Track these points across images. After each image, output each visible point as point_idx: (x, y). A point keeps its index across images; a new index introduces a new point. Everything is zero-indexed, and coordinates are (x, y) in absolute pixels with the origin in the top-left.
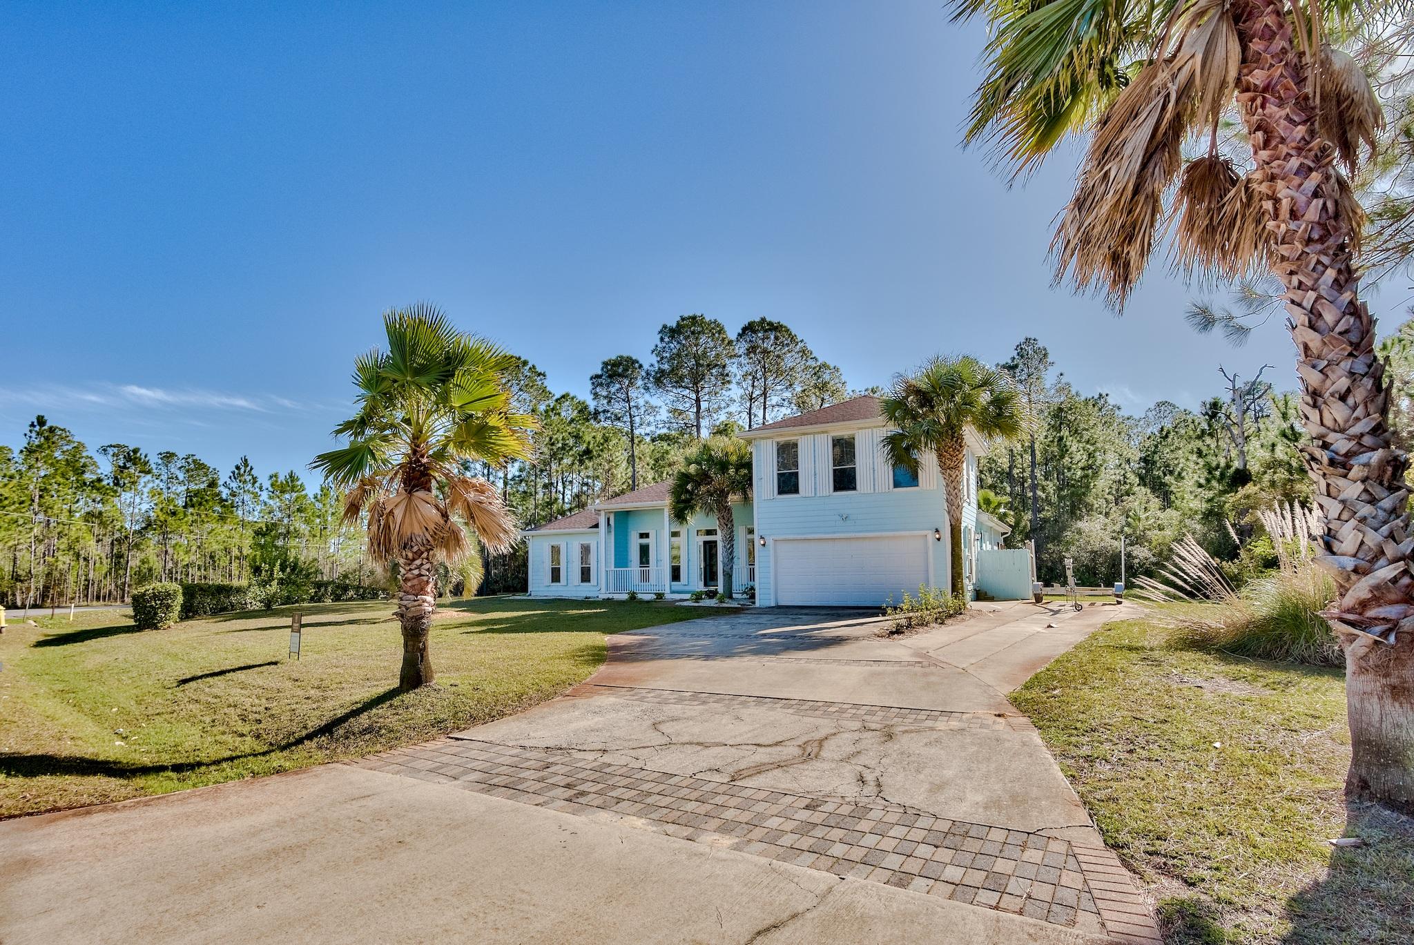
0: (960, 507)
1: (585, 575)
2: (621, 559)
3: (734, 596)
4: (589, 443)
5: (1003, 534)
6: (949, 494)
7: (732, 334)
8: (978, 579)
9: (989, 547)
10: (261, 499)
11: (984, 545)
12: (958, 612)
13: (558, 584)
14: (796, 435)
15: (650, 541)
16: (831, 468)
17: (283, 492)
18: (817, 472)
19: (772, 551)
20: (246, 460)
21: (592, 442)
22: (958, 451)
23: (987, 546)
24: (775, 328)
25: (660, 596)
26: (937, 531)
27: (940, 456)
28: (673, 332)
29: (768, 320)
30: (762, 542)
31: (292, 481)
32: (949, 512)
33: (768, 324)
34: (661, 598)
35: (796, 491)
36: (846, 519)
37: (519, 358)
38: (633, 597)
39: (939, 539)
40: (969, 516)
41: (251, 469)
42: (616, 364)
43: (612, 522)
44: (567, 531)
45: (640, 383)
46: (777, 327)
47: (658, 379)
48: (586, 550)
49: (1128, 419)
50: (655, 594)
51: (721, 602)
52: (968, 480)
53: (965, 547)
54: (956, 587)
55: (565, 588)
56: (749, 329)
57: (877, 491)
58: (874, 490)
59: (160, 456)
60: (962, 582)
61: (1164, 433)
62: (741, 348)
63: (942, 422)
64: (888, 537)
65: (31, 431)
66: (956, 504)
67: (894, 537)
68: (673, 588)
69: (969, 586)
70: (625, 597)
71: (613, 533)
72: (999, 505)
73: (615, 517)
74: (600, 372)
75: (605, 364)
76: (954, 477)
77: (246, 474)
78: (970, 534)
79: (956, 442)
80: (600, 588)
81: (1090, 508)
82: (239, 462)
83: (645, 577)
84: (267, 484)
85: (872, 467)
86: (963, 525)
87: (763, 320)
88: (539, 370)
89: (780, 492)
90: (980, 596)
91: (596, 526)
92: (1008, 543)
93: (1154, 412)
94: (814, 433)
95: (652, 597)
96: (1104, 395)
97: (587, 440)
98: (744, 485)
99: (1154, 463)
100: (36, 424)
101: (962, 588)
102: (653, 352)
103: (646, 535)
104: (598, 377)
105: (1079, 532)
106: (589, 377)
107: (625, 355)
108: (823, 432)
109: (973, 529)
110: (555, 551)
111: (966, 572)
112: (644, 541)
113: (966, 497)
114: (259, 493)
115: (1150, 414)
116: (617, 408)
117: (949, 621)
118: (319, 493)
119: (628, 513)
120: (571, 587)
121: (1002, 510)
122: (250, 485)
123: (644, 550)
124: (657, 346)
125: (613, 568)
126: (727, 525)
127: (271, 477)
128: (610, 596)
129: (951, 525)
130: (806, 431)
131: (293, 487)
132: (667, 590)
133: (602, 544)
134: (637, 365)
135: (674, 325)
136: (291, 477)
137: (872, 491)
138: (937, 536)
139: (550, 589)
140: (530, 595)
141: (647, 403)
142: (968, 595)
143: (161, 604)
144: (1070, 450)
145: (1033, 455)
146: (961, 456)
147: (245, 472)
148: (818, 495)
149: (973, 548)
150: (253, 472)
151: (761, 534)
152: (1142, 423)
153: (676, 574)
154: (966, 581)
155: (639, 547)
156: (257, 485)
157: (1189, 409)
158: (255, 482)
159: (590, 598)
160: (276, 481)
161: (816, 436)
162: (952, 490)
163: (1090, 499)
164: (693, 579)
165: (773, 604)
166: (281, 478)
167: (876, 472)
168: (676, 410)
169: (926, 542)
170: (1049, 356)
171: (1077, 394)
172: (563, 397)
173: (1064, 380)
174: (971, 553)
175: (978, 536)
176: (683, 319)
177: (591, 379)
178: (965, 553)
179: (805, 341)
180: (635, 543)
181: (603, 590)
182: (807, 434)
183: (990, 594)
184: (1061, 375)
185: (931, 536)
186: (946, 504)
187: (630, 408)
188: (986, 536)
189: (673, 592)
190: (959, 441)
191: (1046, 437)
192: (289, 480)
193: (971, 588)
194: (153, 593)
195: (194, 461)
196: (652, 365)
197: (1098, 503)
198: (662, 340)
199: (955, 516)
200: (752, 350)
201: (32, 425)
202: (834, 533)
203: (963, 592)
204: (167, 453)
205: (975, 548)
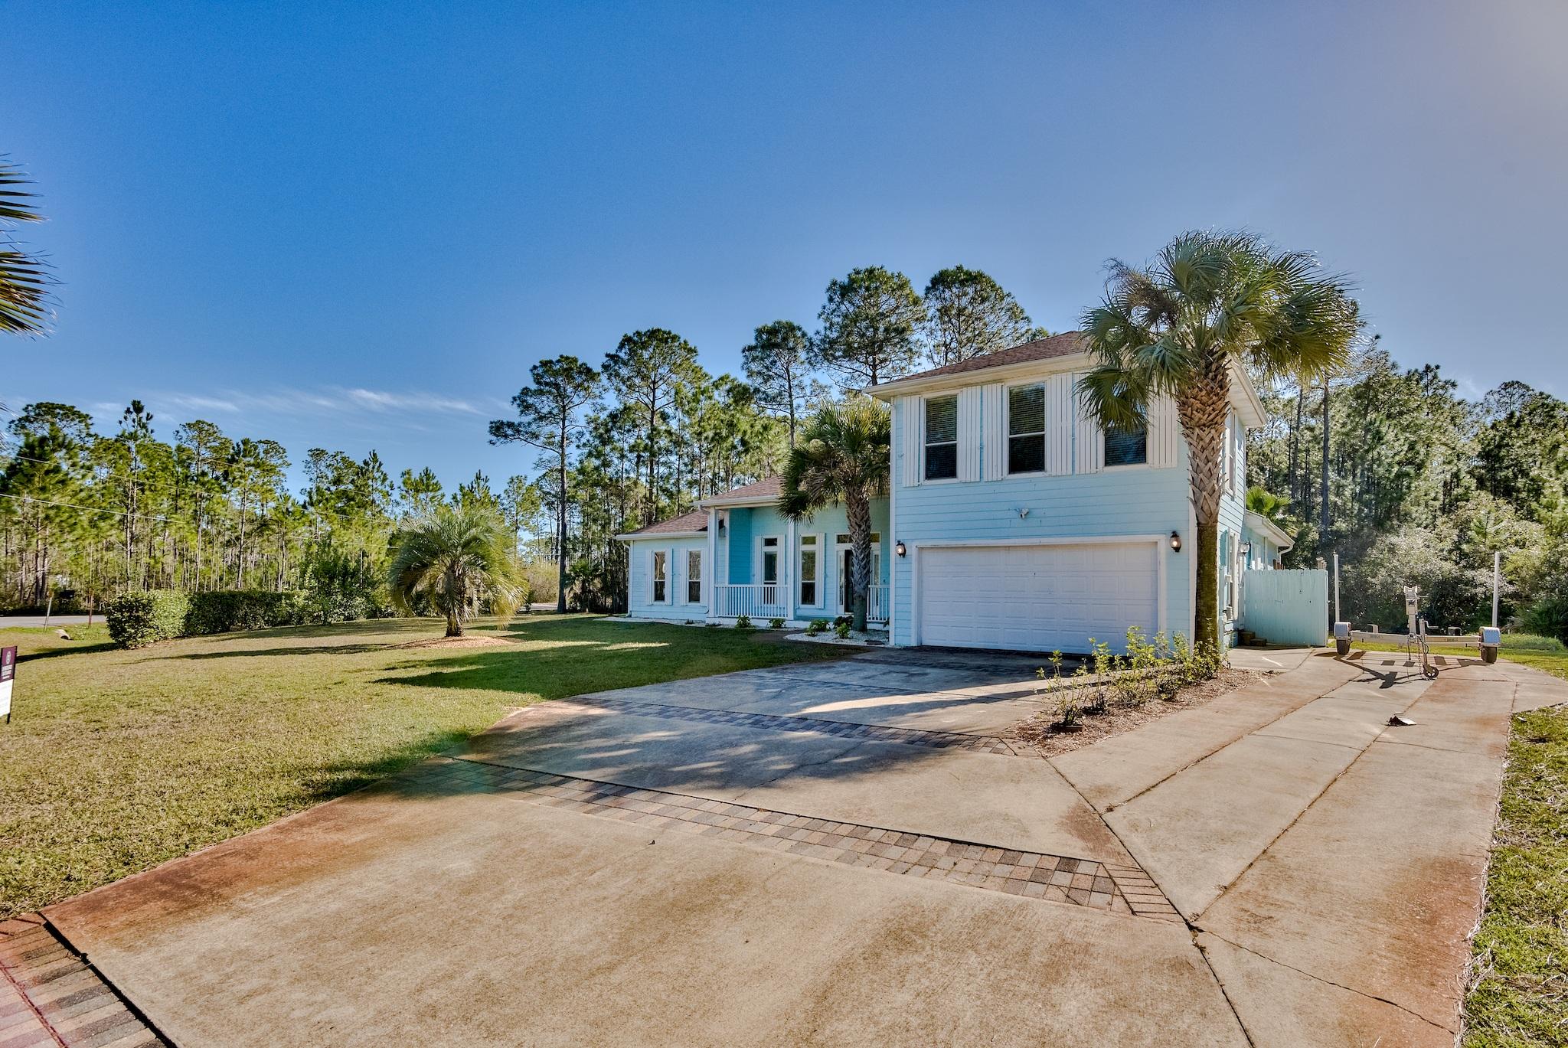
0: (1216, 495)
1: (694, 593)
2: (739, 572)
3: (869, 626)
4: (745, 432)
5: (1281, 548)
6: (1197, 470)
7: (919, 290)
8: (1241, 614)
9: (1261, 566)
10: (392, 498)
11: (1253, 563)
12: (1205, 675)
13: (661, 603)
14: (954, 387)
15: (777, 549)
16: (1006, 436)
17: (417, 491)
18: (985, 443)
19: (914, 566)
20: (375, 455)
21: (749, 432)
22: (1217, 395)
23: (1258, 565)
24: (973, 278)
25: (778, 623)
26: (1175, 535)
27: (1183, 405)
28: (845, 290)
29: (965, 269)
30: (900, 551)
31: (428, 479)
32: (1195, 503)
33: (965, 274)
34: (780, 627)
35: (952, 473)
36: (1025, 516)
37: (669, 333)
38: (744, 623)
39: (1177, 549)
40: (1231, 516)
41: (380, 465)
42: (773, 331)
43: (727, 524)
44: (672, 534)
45: (802, 355)
46: (975, 277)
47: (828, 351)
48: (694, 560)
49: (1459, 404)
50: (771, 620)
51: (843, 637)
52: (1232, 461)
53: (1223, 563)
54: (1204, 630)
55: (669, 609)
56: (940, 281)
57: (1077, 472)
58: (1073, 470)
59: (310, 453)
60: (1214, 621)
61: (1514, 421)
62: (932, 307)
63: (1189, 346)
64: (1094, 545)
65: (125, 418)
66: (1209, 488)
67: (1103, 545)
68: (799, 613)
69: (1225, 625)
70: (732, 623)
71: (728, 536)
72: (1277, 507)
73: (730, 517)
74: (753, 343)
75: (760, 332)
76: (1207, 440)
77: (375, 470)
78: (1232, 544)
79: (1214, 379)
80: (709, 612)
81: (1405, 517)
82: (367, 457)
83: (769, 597)
84: (398, 482)
85: (1070, 433)
86: (1221, 529)
87: (959, 269)
88: (691, 345)
89: (928, 477)
90: (1245, 639)
91: (705, 529)
92: (1287, 561)
93: (1497, 396)
94: (982, 384)
95: (764, 624)
96: (1433, 367)
97: (743, 429)
98: (879, 469)
99: (1501, 460)
100: (132, 410)
101: (1214, 633)
102: (820, 316)
103: (771, 542)
104: (751, 349)
105: (1392, 550)
106: (741, 349)
107: (784, 320)
108: (995, 381)
109: (1237, 538)
110: (659, 559)
111: (1221, 601)
112: (770, 549)
113: (1227, 485)
114: (390, 492)
115: (1491, 398)
116: (773, 388)
117: (1184, 696)
118: (459, 493)
119: (751, 511)
120: (677, 610)
121: (1279, 516)
122: (379, 483)
123: (770, 561)
124: (824, 308)
125: (727, 584)
126: (860, 526)
127: (403, 474)
128: (717, 621)
129: (1199, 524)
130: (968, 380)
131: (428, 486)
132: (791, 616)
133: (713, 552)
134: (799, 334)
135: (846, 281)
136: (426, 474)
137: (1070, 472)
138: (1175, 544)
139: (654, 609)
140: (630, 616)
141: (814, 382)
142: (1226, 639)
143: (129, 617)
144: (1385, 439)
145: (1326, 449)
146: (1221, 404)
147: (373, 468)
148: (985, 479)
149: (1236, 567)
150: (382, 468)
151: (898, 539)
152: (1478, 410)
153: (808, 594)
154: (1221, 618)
155: (763, 556)
156: (387, 483)
157: (1547, 392)
158: (385, 480)
159: (692, 623)
160: (409, 479)
161: (985, 387)
162: (1202, 464)
163: (1406, 506)
164: (830, 603)
165: (914, 643)
166: (416, 476)
167: (1077, 441)
168: (850, 391)
169: (1156, 555)
170: (1359, 313)
171: (1394, 366)
172: (722, 379)
173: (1381, 346)
174: (1230, 574)
175: (1246, 549)
176: (858, 273)
177: (743, 352)
178: (1222, 572)
179: (1013, 295)
180: (759, 551)
181: (711, 614)
182: (971, 385)
183: (1260, 636)
184: (1377, 337)
185: (1164, 544)
186: (1190, 488)
187: (790, 387)
188: (1257, 550)
189: (797, 618)
190: (1220, 377)
191: (1344, 425)
192: (424, 479)
193: (1230, 627)
194: (120, 603)
195: (343, 459)
196: (818, 333)
197: (1419, 513)
198: (831, 300)
199: (1206, 508)
200: (944, 312)
201: (128, 411)
202: (1008, 537)
203: (1215, 639)
204: (317, 450)
205: (1240, 566)
